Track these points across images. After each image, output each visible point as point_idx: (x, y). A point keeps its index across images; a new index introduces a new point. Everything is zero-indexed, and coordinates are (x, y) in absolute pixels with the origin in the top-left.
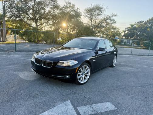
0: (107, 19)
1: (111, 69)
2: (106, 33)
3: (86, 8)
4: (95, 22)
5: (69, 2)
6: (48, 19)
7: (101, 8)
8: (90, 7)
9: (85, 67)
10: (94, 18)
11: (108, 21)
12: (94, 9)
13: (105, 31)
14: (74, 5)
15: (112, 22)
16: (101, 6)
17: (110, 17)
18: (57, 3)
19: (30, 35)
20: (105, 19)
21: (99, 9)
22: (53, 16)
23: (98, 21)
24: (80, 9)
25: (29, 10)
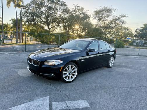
0: (116, 20)
1: (107, 69)
2: (117, 34)
3: (95, 10)
4: (104, 23)
5: (78, 5)
6: (59, 23)
7: (110, 10)
8: (99, 9)
9: (72, 67)
10: (103, 19)
11: (117, 22)
12: (102, 10)
13: (116, 32)
14: (82, 8)
15: (121, 23)
16: (109, 8)
17: (119, 18)
18: (67, 7)
19: (43, 36)
20: (113, 20)
21: (108, 10)
22: (63, 20)
23: (107, 23)
24: (88, 11)
25: (42, 15)
